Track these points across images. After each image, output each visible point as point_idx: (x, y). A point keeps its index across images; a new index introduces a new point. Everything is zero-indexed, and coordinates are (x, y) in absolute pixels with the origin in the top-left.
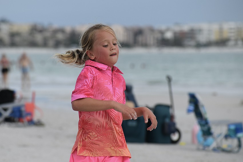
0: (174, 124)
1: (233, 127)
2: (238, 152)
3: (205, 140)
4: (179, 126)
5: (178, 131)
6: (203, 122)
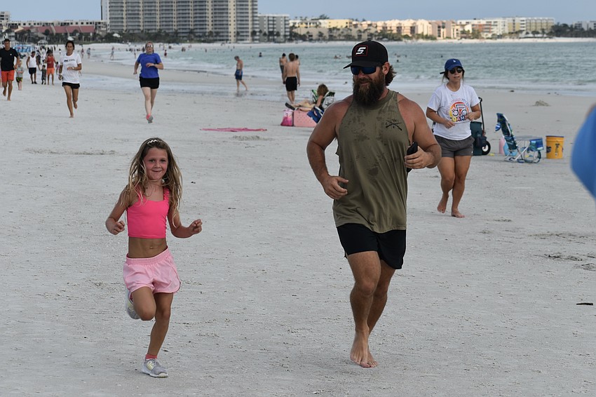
0: (485, 138)
1: (534, 142)
2: (537, 163)
3: (511, 152)
5: (488, 144)
6: (510, 138)
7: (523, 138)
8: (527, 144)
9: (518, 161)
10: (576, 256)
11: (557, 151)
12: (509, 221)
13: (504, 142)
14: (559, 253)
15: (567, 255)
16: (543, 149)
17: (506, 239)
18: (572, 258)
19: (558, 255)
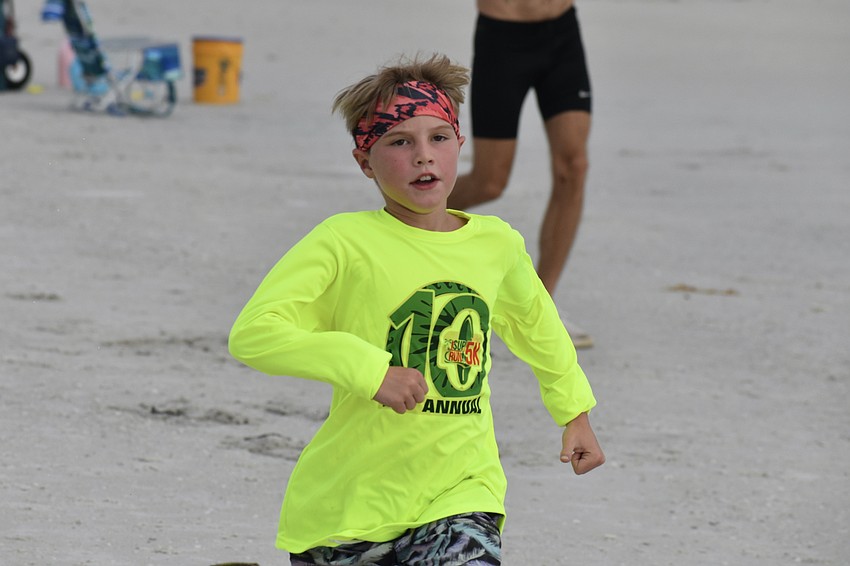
0: (14, 42)
1: (155, 56)
2: (167, 114)
3: (90, 85)
4: (25, 46)
5: (24, 58)
6: (85, 44)
7: (125, 44)
8: (135, 61)
9: (112, 110)
10: (231, 409)
11: (222, 81)
12: (53, 298)
13: (71, 57)
14: (183, 401)
15: (207, 404)
16: (182, 78)
17: (33, 356)
18: (219, 417)
19: (180, 406)
